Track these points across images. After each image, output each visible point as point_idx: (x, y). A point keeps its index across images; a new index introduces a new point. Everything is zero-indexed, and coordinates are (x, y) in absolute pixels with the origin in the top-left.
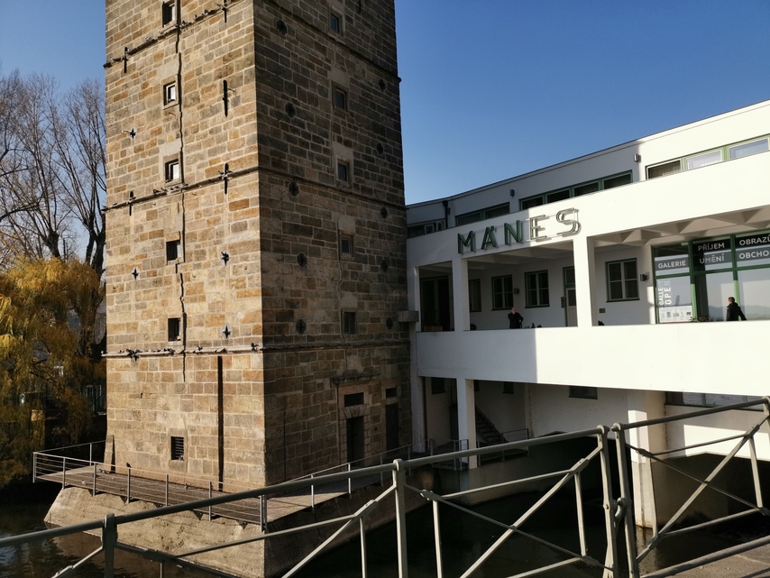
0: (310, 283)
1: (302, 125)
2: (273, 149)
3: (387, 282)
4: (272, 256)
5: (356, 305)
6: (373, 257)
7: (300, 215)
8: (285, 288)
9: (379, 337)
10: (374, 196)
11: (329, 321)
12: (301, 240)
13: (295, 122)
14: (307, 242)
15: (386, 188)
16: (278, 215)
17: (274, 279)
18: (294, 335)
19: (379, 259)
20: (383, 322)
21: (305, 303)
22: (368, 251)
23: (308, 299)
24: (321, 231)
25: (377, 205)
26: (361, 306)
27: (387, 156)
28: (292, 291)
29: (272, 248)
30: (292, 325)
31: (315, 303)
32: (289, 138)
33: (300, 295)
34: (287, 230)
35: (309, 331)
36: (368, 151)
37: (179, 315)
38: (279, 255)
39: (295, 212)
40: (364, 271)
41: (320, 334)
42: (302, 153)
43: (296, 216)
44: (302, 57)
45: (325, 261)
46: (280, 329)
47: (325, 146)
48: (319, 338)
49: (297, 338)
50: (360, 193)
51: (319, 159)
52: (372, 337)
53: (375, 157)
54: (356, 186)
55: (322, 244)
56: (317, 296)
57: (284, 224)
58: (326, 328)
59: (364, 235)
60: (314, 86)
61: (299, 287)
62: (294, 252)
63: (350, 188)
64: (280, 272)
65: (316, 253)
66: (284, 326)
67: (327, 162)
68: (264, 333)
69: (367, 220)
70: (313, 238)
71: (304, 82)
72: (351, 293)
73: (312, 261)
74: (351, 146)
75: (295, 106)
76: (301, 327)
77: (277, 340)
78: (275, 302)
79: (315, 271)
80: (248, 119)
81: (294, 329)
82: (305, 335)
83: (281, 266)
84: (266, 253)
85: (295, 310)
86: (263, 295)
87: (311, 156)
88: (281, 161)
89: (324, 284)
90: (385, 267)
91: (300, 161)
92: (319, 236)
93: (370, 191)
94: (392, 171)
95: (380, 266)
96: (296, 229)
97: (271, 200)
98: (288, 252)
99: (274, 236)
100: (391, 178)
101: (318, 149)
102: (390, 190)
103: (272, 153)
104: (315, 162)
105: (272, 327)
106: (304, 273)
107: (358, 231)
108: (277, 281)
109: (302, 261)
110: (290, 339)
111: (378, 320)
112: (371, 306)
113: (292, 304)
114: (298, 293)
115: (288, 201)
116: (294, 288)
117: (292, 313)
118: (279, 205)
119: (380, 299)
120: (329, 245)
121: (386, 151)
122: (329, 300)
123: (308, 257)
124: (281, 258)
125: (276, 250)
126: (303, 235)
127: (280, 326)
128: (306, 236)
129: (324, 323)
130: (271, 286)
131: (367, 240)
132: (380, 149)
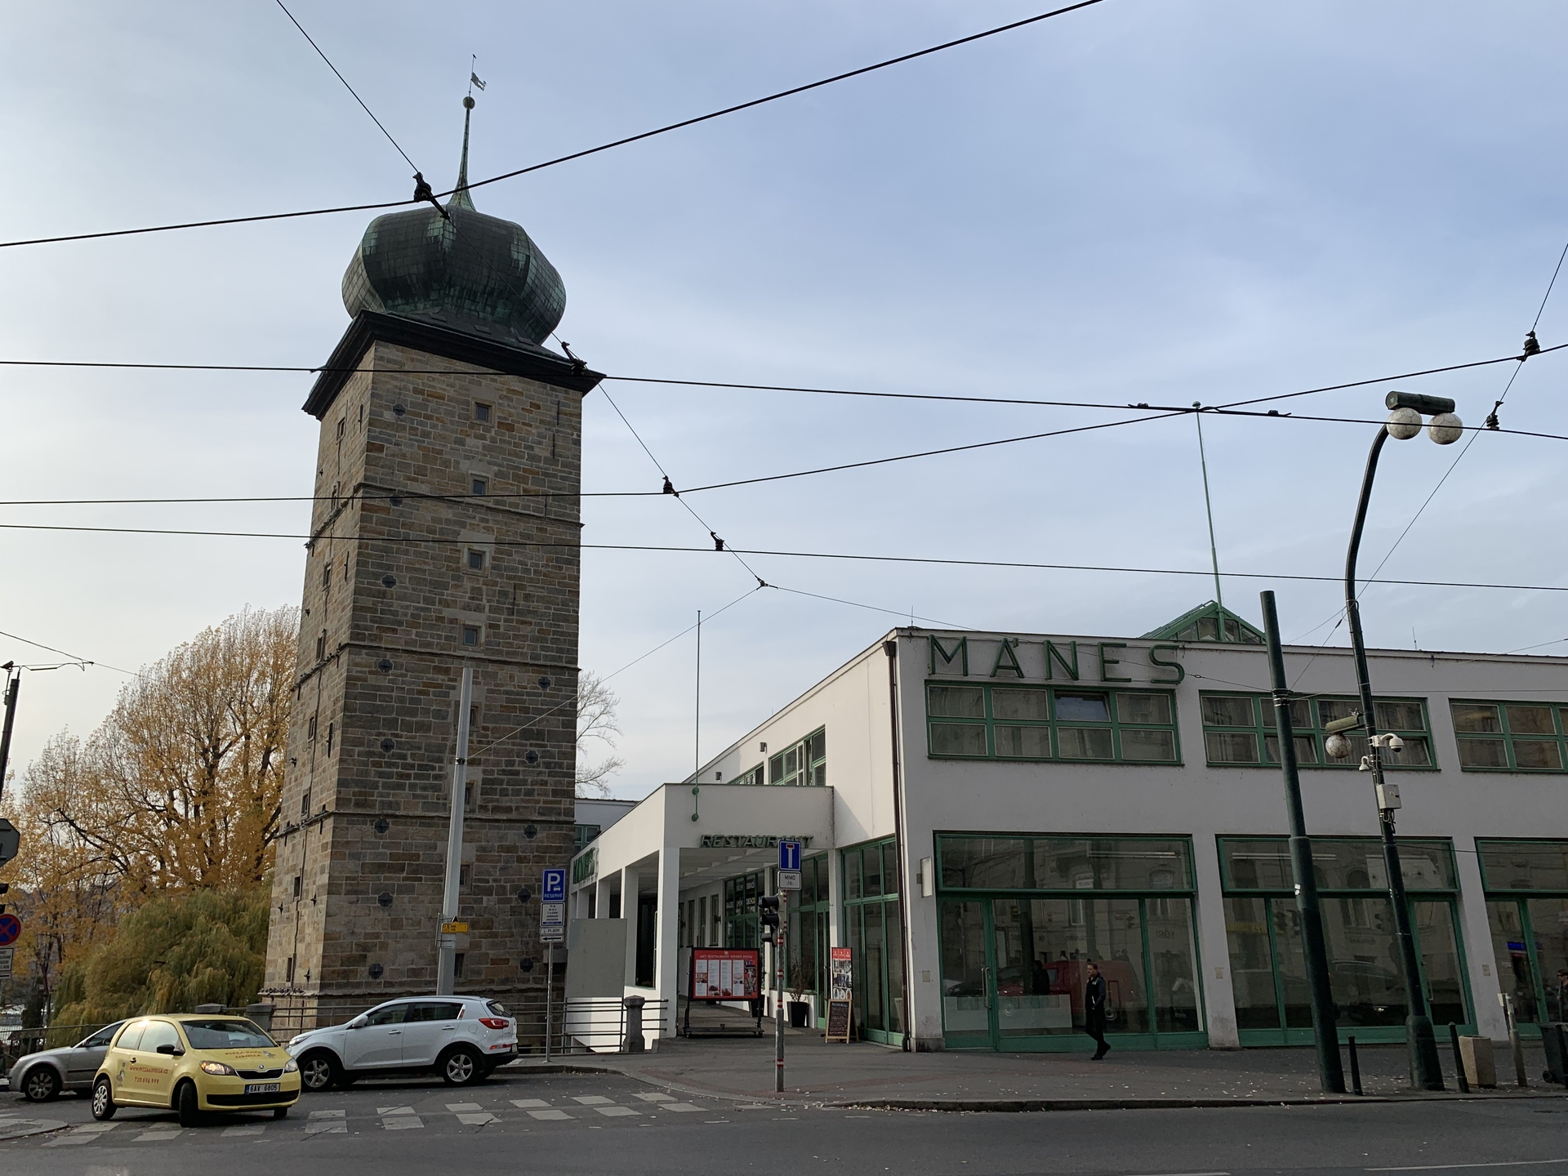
0: (396, 924)
1: (404, 757)
2: (357, 790)
3: (527, 914)
4: (341, 899)
5: (467, 945)
6: (504, 887)
7: (388, 852)
8: (356, 930)
9: (505, 981)
10: (514, 815)
11: (420, 964)
12: (386, 879)
13: (393, 756)
14: (396, 879)
15: (538, 802)
16: (355, 856)
17: (343, 923)
18: (363, 980)
19: (514, 889)
20: (514, 963)
21: (384, 946)
22: (495, 881)
23: (390, 941)
24: (420, 865)
25: (522, 825)
26: (475, 945)
27: (544, 763)
28: (366, 934)
29: (343, 891)
30: (363, 971)
31: (401, 945)
32: (381, 775)
34: (367, 870)
35: (386, 975)
36: (511, 763)
37: (292, 957)
38: (353, 897)
39: (381, 850)
40: (484, 904)
41: (404, 979)
42: (401, 787)
43: (383, 854)
44: (412, 687)
45: (422, 898)
46: (346, 974)
47: (437, 772)
48: (401, 984)
49: (368, 984)
50: (489, 816)
51: (424, 788)
52: (492, 982)
53: (521, 768)
54: (483, 808)
55: (420, 879)
56: (404, 936)
57: (364, 864)
58: (414, 972)
59: (491, 862)
60: (426, 711)
61: (379, 929)
62: (375, 892)
63: (473, 811)
64: (352, 914)
65: (410, 890)
66: (352, 971)
67: (438, 788)
68: (322, 979)
69: (496, 845)
70: (404, 875)
71: (413, 712)
73: (401, 901)
74: (479, 764)
75: (394, 740)
76: (376, 972)
77: (339, 986)
78: (341, 947)
79: (404, 910)
81: (366, 973)
82: (381, 980)
83: (353, 907)
84: (335, 896)
85: (369, 954)
86: (325, 939)
87: (413, 787)
88: (367, 801)
90: (525, 896)
91: (395, 795)
92: (415, 872)
93: (509, 810)
94: (550, 780)
95: (515, 896)
96: (381, 867)
97: (348, 842)
98: (366, 893)
99: (347, 878)
100: (549, 788)
101: (427, 777)
102: (547, 802)
103: (354, 794)
104: (418, 792)
105: (333, 972)
106: (387, 913)
107: (479, 859)
108: (345, 925)
109: (385, 901)
110: (358, 985)
111: (505, 961)
112: (495, 945)
113: (365, 948)
114: (377, 936)
115: (373, 839)
116: (369, 930)
117: (365, 956)
118: (360, 845)
120: (431, 879)
121: (542, 757)
122: (423, 940)
123: (395, 896)
124: (355, 900)
125: (348, 893)
126: (389, 873)
127: (345, 971)
128: (394, 873)
129: (414, 966)
130: (338, 930)
131: (495, 867)
132: (532, 758)
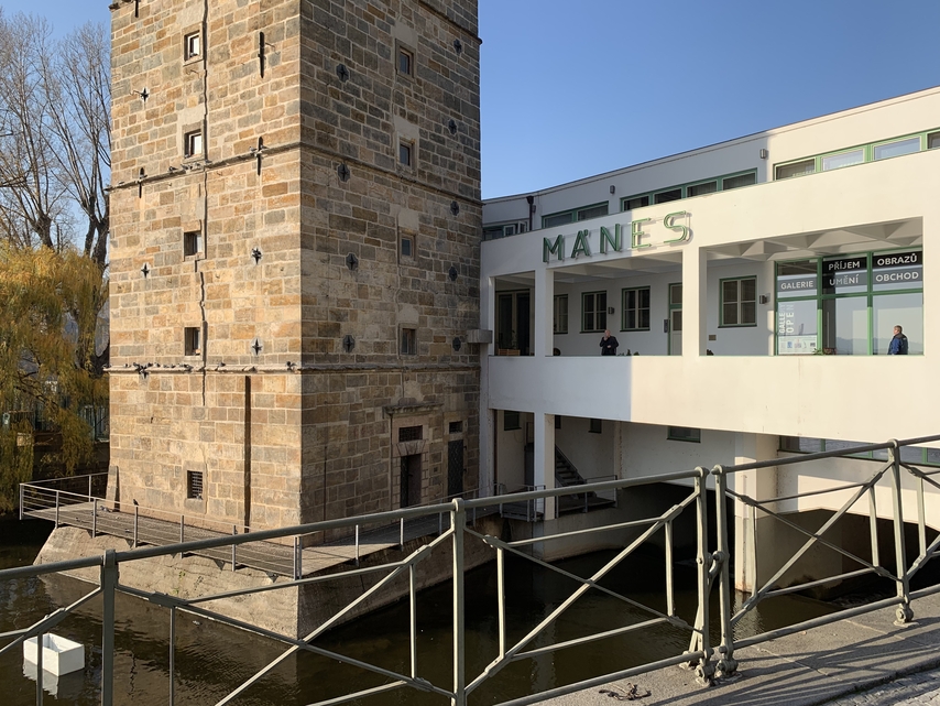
0: (362, 291)
1: (356, 92)
2: (319, 120)
3: (456, 293)
4: (315, 256)
5: (417, 321)
6: (440, 263)
7: (351, 206)
8: (331, 295)
9: (444, 359)
10: (443, 187)
11: (383, 338)
12: (352, 237)
13: (348, 87)
14: (359, 239)
15: (458, 178)
16: (324, 205)
17: (317, 284)
18: (340, 353)
19: (447, 265)
20: (449, 342)
21: (354, 316)
22: (434, 255)
23: (359, 311)
24: (377, 227)
25: (447, 198)
26: (422, 321)
27: (461, 136)
28: (339, 300)
29: (315, 246)
30: (338, 341)
31: (367, 316)
32: (339, 108)
33: (348, 305)
34: (334, 224)
35: (358, 349)
36: (438, 129)
37: (198, 324)
38: (324, 255)
39: (345, 202)
40: (427, 279)
41: (372, 354)
42: (355, 128)
43: (347, 207)
44: (360, 7)
45: (381, 265)
46: (324, 346)
47: (384, 120)
48: (371, 358)
49: (344, 358)
50: (425, 182)
51: (376, 137)
52: (435, 360)
53: (446, 137)
54: (421, 173)
55: (378, 243)
56: (370, 307)
57: (331, 216)
58: (380, 347)
59: (429, 234)
60: (373, 43)
61: (348, 296)
62: (343, 252)
63: (414, 174)
64: (325, 275)
65: (370, 254)
66: (328, 342)
67: (386, 141)
68: (303, 349)
69: (433, 216)
71: (362, 40)
72: (412, 306)
73: (364, 264)
74: (416, 122)
75: (348, 68)
76: (349, 344)
77: (319, 359)
78: (318, 313)
79: (368, 276)
80: (289, 82)
81: (341, 346)
82: (353, 354)
83: (325, 268)
84: (308, 251)
85: (342, 324)
86: (303, 302)
87: (367, 131)
88: (328, 137)
89: (378, 293)
90: (453, 275)
91: (352, 137)
92: (374, 234)
93: (438, 180)
94: (466, 157)
95: (447, 274)
96: (345, 223)
97: (315, 185)
98: (335, 251)
99: (318, 231)
100: (466, 165)
101: (377, 124)
102: (463, 180)
103: (317, 126)
104: (371, 140)
105: (313, 343)
106: (354, 278)
107: (422, 230)
108: (320, 287)
109: (352, 263)
110: (335, 358)
111: (443, 339)
112: (436, 322)
113: (339, 316)
114: (346, 303)
115: (336, 187)
116: (341, 296)
117: (338, 326)
118: (325, 192)
119: (446, 314)
120: (386, 245)
121: (460, 130)
122: (384, 312)
123: (359, 259)
124: (326, 258)
125: (320, 249)
126: (354, 231)
127: (323, 342)
128: (358, 232)
129: (378, 340)
130: (313, 293)
131: (433, 241)
132: (453, 127)
